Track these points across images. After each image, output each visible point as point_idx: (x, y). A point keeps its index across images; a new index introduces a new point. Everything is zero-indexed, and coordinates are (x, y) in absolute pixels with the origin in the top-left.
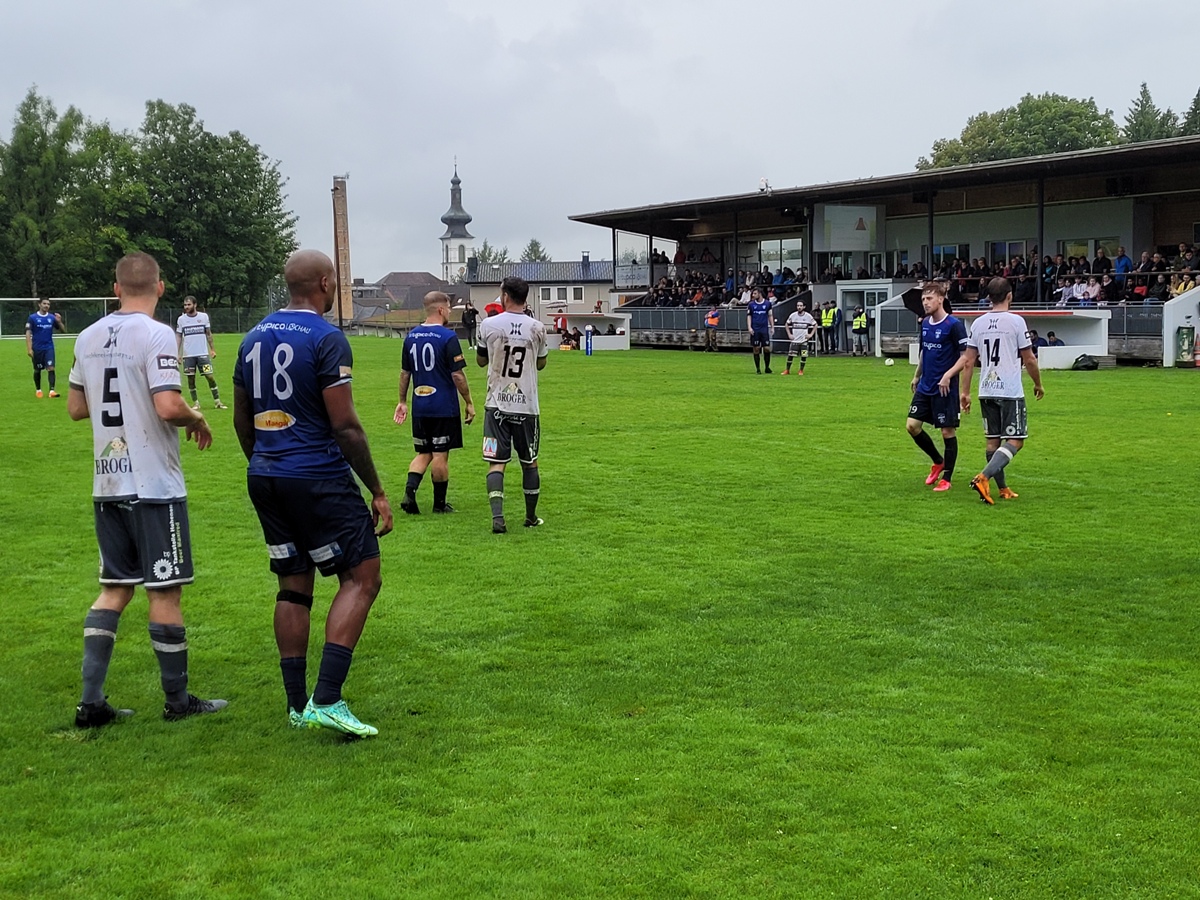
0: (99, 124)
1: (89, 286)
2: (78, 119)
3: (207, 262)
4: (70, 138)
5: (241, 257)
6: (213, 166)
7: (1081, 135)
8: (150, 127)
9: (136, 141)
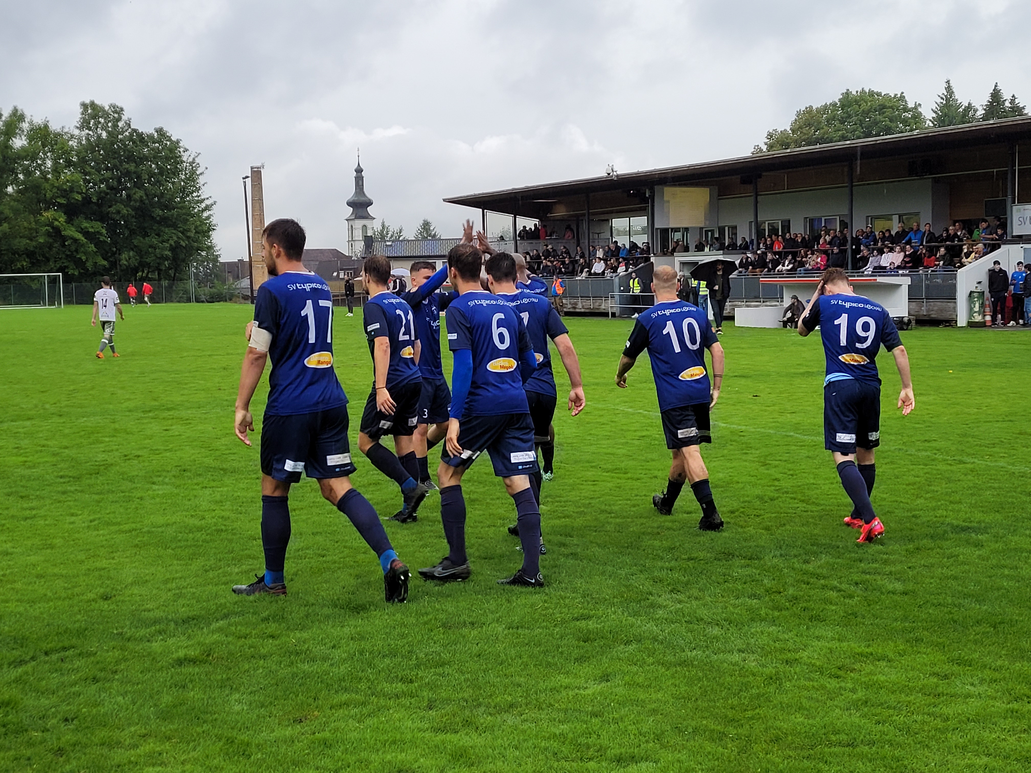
0: (40, 122)
1: (33, 264)
2: (22, 118)
3: (135, 242)
4: (14, 135)
5: (166, 237)
6: (141, 159)
7: (893, 125)
8: (85, 124)
9: (72, 136)
